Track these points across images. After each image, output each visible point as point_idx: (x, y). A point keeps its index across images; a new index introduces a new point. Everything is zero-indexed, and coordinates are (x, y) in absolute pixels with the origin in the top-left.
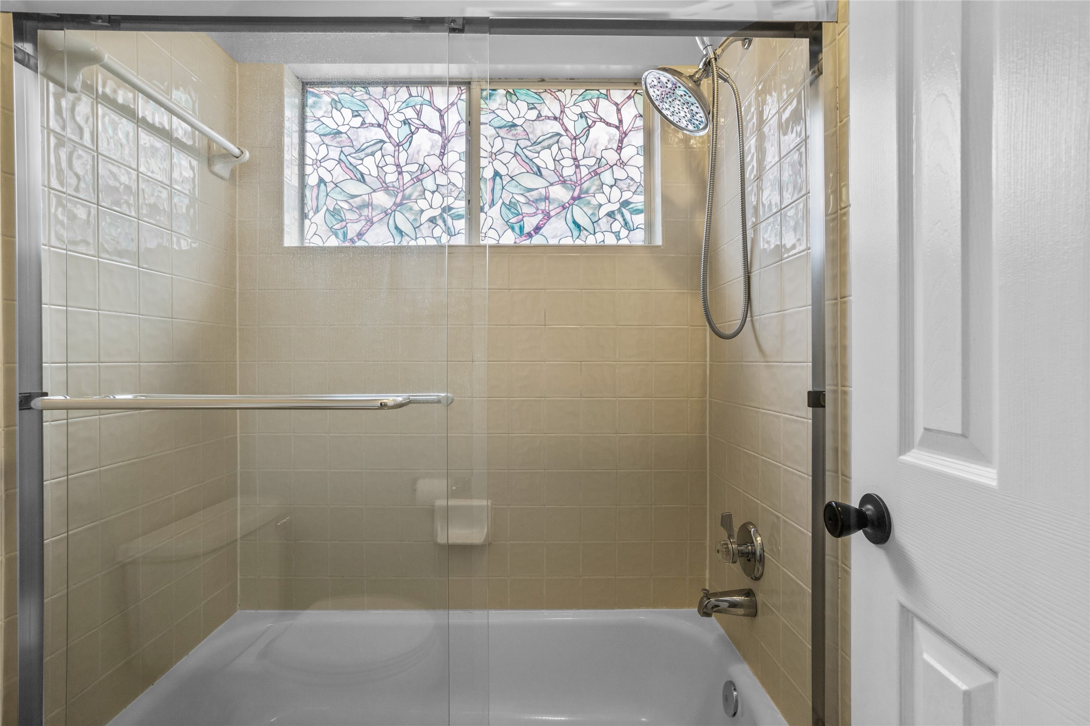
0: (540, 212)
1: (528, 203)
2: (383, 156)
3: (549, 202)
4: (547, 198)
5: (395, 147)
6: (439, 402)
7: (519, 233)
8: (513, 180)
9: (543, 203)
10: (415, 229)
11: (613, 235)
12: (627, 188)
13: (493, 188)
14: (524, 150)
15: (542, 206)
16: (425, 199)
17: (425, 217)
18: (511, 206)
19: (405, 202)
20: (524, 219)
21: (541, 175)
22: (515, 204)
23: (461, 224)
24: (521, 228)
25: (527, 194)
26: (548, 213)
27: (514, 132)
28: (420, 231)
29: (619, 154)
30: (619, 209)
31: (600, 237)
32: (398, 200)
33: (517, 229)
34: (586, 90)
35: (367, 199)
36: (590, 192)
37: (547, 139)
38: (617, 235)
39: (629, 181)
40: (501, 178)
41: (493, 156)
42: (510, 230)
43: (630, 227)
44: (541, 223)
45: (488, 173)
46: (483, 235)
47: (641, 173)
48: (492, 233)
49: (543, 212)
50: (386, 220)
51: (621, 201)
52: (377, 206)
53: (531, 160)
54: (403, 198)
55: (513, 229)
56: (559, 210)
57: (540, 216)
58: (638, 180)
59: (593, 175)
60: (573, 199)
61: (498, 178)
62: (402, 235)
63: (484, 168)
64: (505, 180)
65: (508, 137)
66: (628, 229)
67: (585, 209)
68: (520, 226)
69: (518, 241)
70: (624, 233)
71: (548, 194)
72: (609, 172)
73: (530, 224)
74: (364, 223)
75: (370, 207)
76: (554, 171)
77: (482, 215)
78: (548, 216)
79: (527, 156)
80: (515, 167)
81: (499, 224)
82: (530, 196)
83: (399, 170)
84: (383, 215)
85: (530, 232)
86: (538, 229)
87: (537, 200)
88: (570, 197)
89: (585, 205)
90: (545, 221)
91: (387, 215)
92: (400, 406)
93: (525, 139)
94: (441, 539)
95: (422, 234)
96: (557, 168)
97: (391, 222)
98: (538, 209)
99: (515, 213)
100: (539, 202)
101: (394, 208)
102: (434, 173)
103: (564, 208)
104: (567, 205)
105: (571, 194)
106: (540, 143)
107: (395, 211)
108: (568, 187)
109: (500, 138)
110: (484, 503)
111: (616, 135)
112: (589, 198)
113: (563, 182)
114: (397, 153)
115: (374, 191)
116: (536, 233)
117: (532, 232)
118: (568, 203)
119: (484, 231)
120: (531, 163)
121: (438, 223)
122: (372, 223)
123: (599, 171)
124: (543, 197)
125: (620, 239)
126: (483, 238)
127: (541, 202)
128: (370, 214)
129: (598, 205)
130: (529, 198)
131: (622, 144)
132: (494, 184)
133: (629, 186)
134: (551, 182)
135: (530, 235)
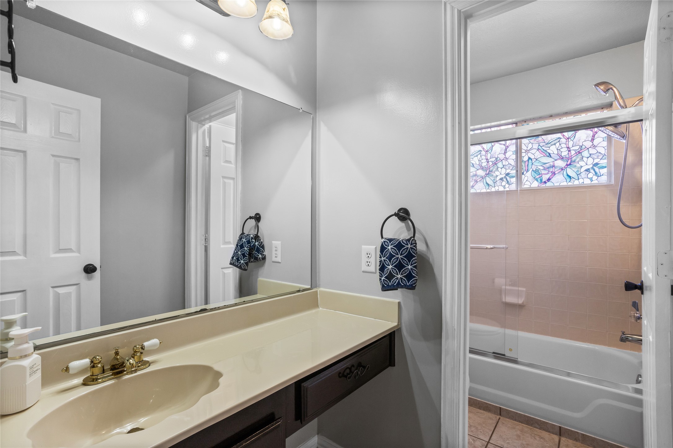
0: (550, 172)
1: (544, 169)
2: (481, 156)
3: (555, 168)
4: (553, 166)
5: (486, 152)
6: (503, 248)
7: (540, 182)
8: (537, 160)
9: (552, 169)
10: (494, 183)
11: (589, 179)
12: (597, 157)
13: (528, 164)
14: (542, 147)
15: (551, 170)
16: (498, 171)
17: (498, 178)
18: (536, 171)
19: (490, 173)
20: (543, 176)
21: (551, 157)
22: (538, 170)
23: (514, 180)
24: (541, 180)
25: (544, 166)
26: (554, 172)
27: (538, 140)
28: (496, 184)
29: (593, 142)
30: (592, 168)
31: (581, 181)
32: (487, 172)
33: (539, 181)
34: (574, 116)
35: (475, 173)
36: (576, 161)
37: (553, 141)
38: (591, 179)
39: (598, 154)
40: (531, 160)
41: (527, 151)
42: (536, 181)
43: (598, 175)
44: (551, 177)
45: (525, 159)
46: (524, 184)
47: (605, 149)
48: (528, 183)
49: (552, 172)
50: (482, 180)
51: (593, 164)
52: (479, 176)
53: (546, 151)
54: (489, 171)
55: (537, 181)
56: (559, 171)
57: (550, 174)
58: (603, 152)
59: (578, 154)
60: (567, 165)
61: (530, 160)
62: (489, 186)
63: (523, 157)
64: (534, 161)
65: (535, 143)
66: (597, 176)
67: (573, 169)
68: (541, 179)
69: (539, 185)
70: (595, 178)
71: (554, 164)
72: (587, 151)
73: (545, 178)
74: (474, 182)
75: (476, 176)
76: (557, 154)
77: (523, 176)
78: (554, 174)
79: (544, 150)
80: (538, 155)
81: (531, 179)
82: (545, 166)
83: (487, 161)
84: (481, 178)
85: (545, 181)
86: (549, 180)
87: (549, 167)
88: (565, 165)
89: (573, 167)
90: (552, 176)
91: (483, 178)
92: (492, 248)
93: (543, 142)
94: (504, 300)
95: (497, 185)
96: (559, 153)
97: (485, 181)
98: (549, 171)
99: (538, 174)
100: (549, 168)
101: (486, 175)
102: (502, 160)
103: (562, 169)
104: (564, 168)
105: (566, 163)
106: (550, 143)
107: (486, 177)
108: (564, 160)
109: (531, 144)
110: (524, 289)
111: (590, 134)
112: (575, 164)
113: (562, 158)
114: (486, 155)
115: (478, 170)
116: (548, 181)
117: (546, 181)
118: (564, 167)
119: (524, 182)
120: (546, 152)
121: (504, 180)
122: (477, 182)
123: (581, 152)
124: (552, 166)
125: (593, 181)
126: (523, 185)
127: (551, 168)
128: (476, 179)
129: (580, 167)
130: (545, 167)
131: (594, 138)
132: (528, 163)
133: (598, 156)
134: (556, 159)
135: (545, 182)
